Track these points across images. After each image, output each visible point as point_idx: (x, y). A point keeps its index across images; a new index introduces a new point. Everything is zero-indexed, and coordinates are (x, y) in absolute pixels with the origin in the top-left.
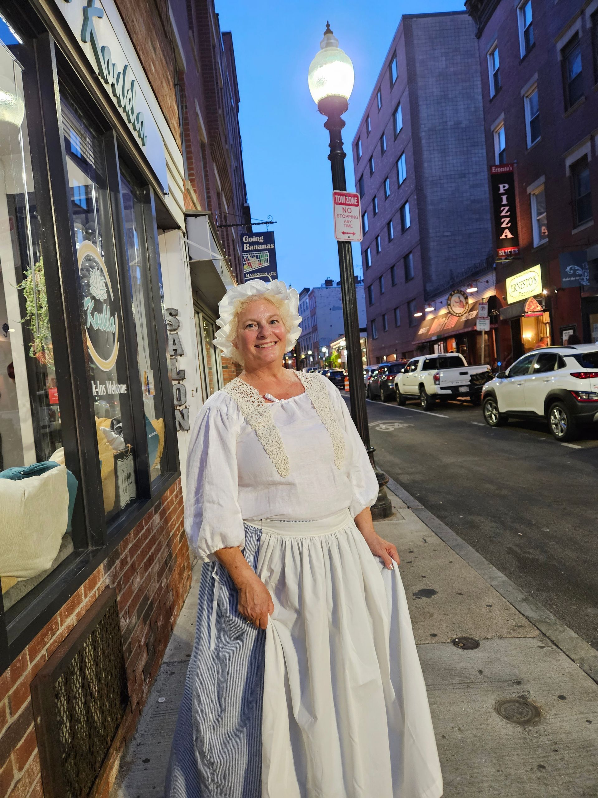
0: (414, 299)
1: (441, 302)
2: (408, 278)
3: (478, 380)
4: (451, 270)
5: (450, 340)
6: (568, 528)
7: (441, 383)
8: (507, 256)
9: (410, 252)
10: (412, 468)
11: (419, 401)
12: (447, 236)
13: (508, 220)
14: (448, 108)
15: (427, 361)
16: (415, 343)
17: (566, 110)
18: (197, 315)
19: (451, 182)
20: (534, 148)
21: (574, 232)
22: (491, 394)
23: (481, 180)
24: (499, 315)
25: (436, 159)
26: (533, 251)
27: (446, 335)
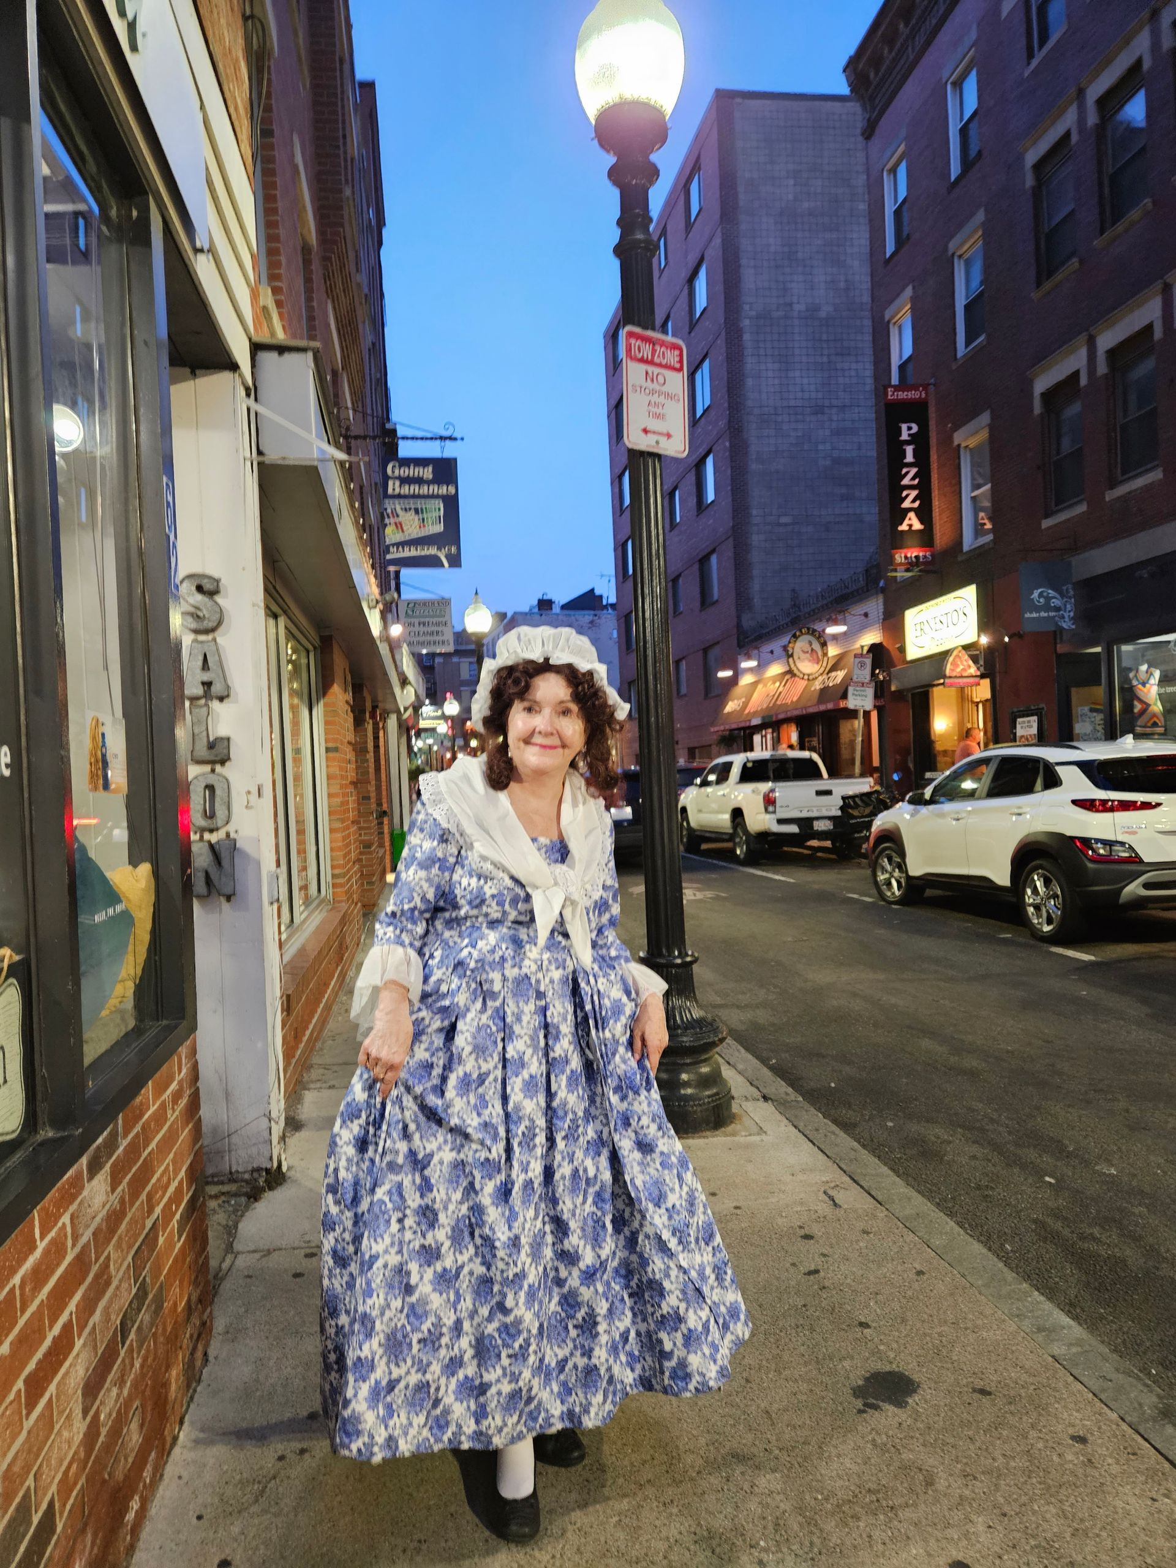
0: (718, 643)
1: (772, 652)
2: (705, 600)
3: (857, 806)
4: (793, 590)
5: (785, 726)
6: (1159, 1166)
7: (778, 809)
8: (911, 565)
9: (713, 551)
10: (743, 993)
11: (729, 845)
12: (786, 525)
13: (914, 493)
14: (795, 278)
15: (750, 765)
16: (716, 729)
17: (1039, 284)
18: (271, 622)
19: (797, 421)
20: (971, 358)
21: (1046, 524)
22: (892, 839)
23: (853, 421)
24: (889, 683)
25: (770, 374)
26: (960, 558)
27: (781, 716)
